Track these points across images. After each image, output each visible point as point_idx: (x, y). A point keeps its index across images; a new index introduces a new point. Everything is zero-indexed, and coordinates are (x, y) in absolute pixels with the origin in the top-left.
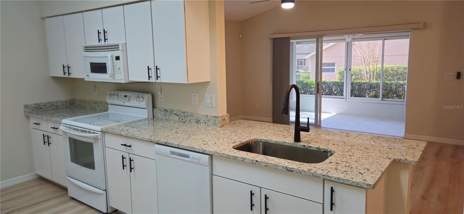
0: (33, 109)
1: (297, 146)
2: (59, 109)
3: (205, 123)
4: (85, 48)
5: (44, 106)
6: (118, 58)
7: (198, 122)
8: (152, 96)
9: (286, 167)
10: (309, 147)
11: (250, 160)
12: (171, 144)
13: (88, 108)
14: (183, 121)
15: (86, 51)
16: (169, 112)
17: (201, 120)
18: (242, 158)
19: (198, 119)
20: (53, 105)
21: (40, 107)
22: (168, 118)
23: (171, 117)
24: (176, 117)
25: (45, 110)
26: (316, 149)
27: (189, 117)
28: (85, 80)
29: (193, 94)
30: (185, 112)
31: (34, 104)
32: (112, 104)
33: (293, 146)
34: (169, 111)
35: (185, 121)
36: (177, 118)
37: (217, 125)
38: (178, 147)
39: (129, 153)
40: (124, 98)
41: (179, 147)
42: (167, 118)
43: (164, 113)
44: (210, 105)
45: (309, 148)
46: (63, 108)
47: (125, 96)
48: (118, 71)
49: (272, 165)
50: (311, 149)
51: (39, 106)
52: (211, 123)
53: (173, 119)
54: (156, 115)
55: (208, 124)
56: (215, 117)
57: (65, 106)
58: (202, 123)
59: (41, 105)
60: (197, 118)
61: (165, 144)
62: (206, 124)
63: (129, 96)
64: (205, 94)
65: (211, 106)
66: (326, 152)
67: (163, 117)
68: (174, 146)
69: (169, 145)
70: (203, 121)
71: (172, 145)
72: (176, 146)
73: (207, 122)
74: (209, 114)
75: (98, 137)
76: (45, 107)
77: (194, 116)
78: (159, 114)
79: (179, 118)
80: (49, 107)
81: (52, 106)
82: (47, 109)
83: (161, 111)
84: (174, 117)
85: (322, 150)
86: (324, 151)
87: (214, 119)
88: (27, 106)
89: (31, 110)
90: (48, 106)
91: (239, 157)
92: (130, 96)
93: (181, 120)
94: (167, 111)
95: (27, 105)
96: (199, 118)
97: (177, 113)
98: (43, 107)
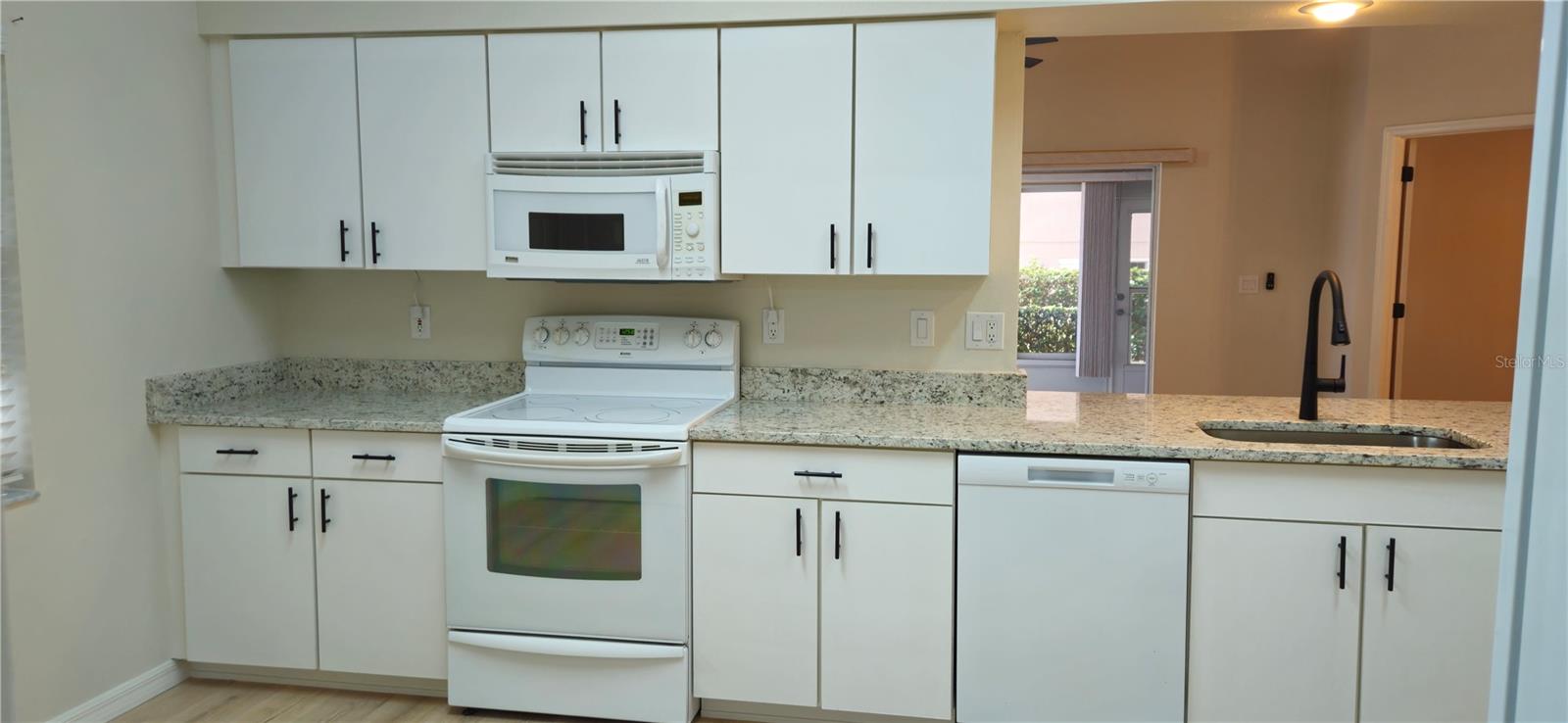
0: (176, 398)
1: (1323, 428)
2: (248, 396)
3: (971, 399)
4: (499, 159)
5: (209, 384)
6: (690, 199)
7: (939, 396)
8: (740, 326)
9: (1460, 459)
10: (1359, 426)
11: (1342, 456)
12: (1038, 446)
13: (379, 385)
14: (878, 399)
15: (499, 173)
16: (816, 376)
17: (954, 390)
18: (1317, 454)
19: (941, 389)
20: (232, 383)
21: (197, 391)
22: (811, 395)
23: (825, 392)
24: (846, 388)
25: (212, 400)
26: (1379, 431)
27: (903, 386)
28: (489, 276)
29: (914, 315)
30: (885, 372)
31: (182, 379)
32: (541, 364)
33: (1311, 430)
34: (818, 372)
35: (883, 398)
36: (848, 392)
37: (1015, 400)
38: (1067, 452)
39: (820, 501)
40: (620, 338)
41: (1071, 452)
42: (806, 394)
43: (793, 382)
44: (985, 345)
45: (1358, 431)
46: (257, 394)
47: (621, 330)
48: (686, 240)
49: (1414, 459)
50: (1366, 431)
51: (194, 387)
52: (995, 396)
53: (830, 395)
54: (751, 390)
55: (982, 400)
56: (1009, 379)
57: (263, 386)
58: (956, 400)
59: (200, 383)
60: (935, 385)
61: (1012, 450)
62: (975, 401)
63: (646, 331)
64: (968, 313)
65: (987, 345)
66: (1407, 434)
67: (785, 395)
68: (1051, 450)
69: (1027, 450)
70: (961, 394)
71: (1040, 450)
72: (1059, 451)
73: (976, 394)
74: (985, 372)
75: (678, 460)
76: (211, 390)
77: (927, 379)
78: (766, 385)
79: (858, 390)
80: (222, 388)
81: (230, 385)
82: (217, 395)
83: (778, 374)
84: (835, 389)
85: (1395, 432)
86: (1402, 433)
87: (1007, 383)
88: (162, 386)
89: (172, 401)
90: (219, 386)
91: (1305, 454)
92: (652, 331)
93: (865, 396)
94: (805, 372)
95: (160, 382)
96: (944, 385)
97: (851, 377)
98: (205, 389)
